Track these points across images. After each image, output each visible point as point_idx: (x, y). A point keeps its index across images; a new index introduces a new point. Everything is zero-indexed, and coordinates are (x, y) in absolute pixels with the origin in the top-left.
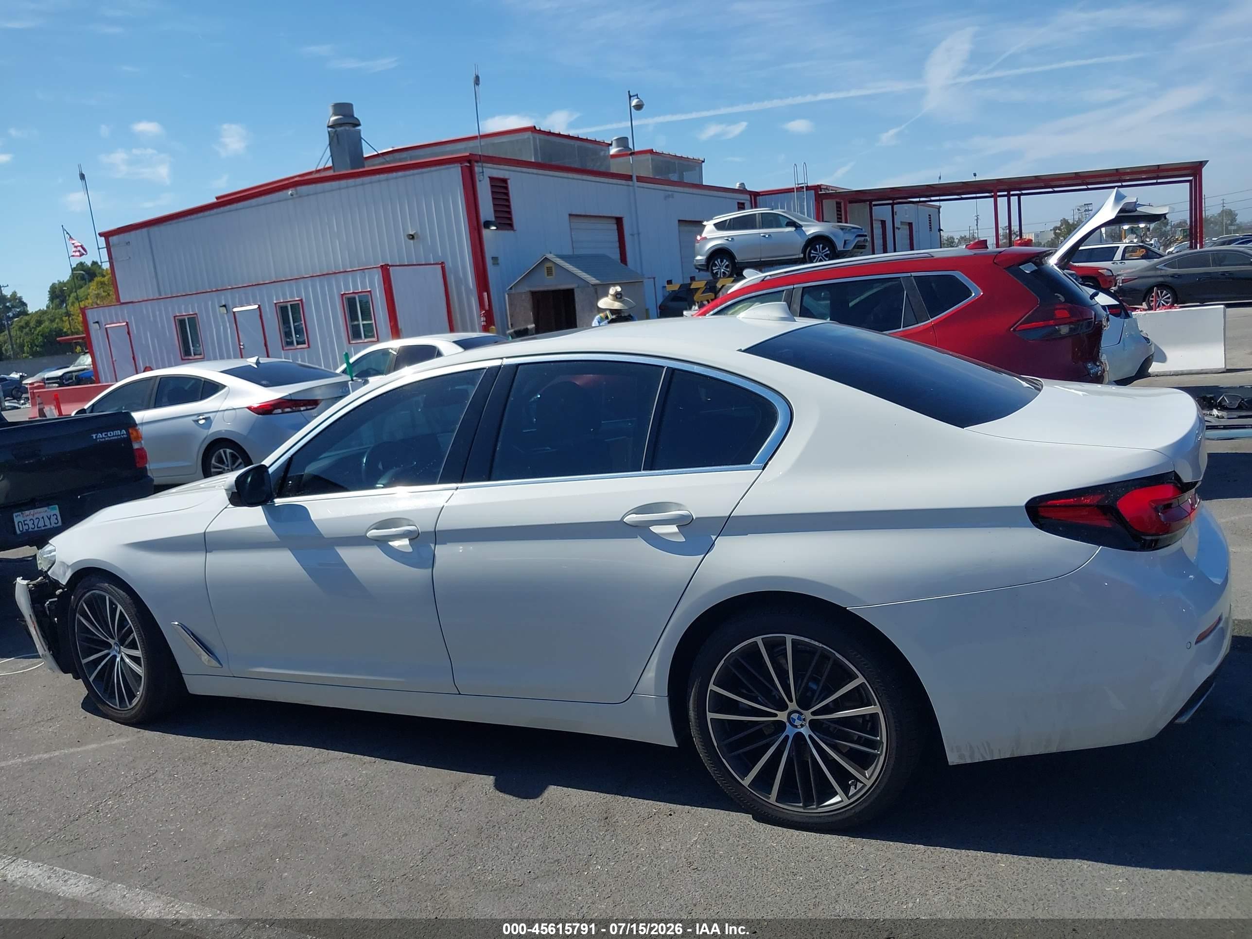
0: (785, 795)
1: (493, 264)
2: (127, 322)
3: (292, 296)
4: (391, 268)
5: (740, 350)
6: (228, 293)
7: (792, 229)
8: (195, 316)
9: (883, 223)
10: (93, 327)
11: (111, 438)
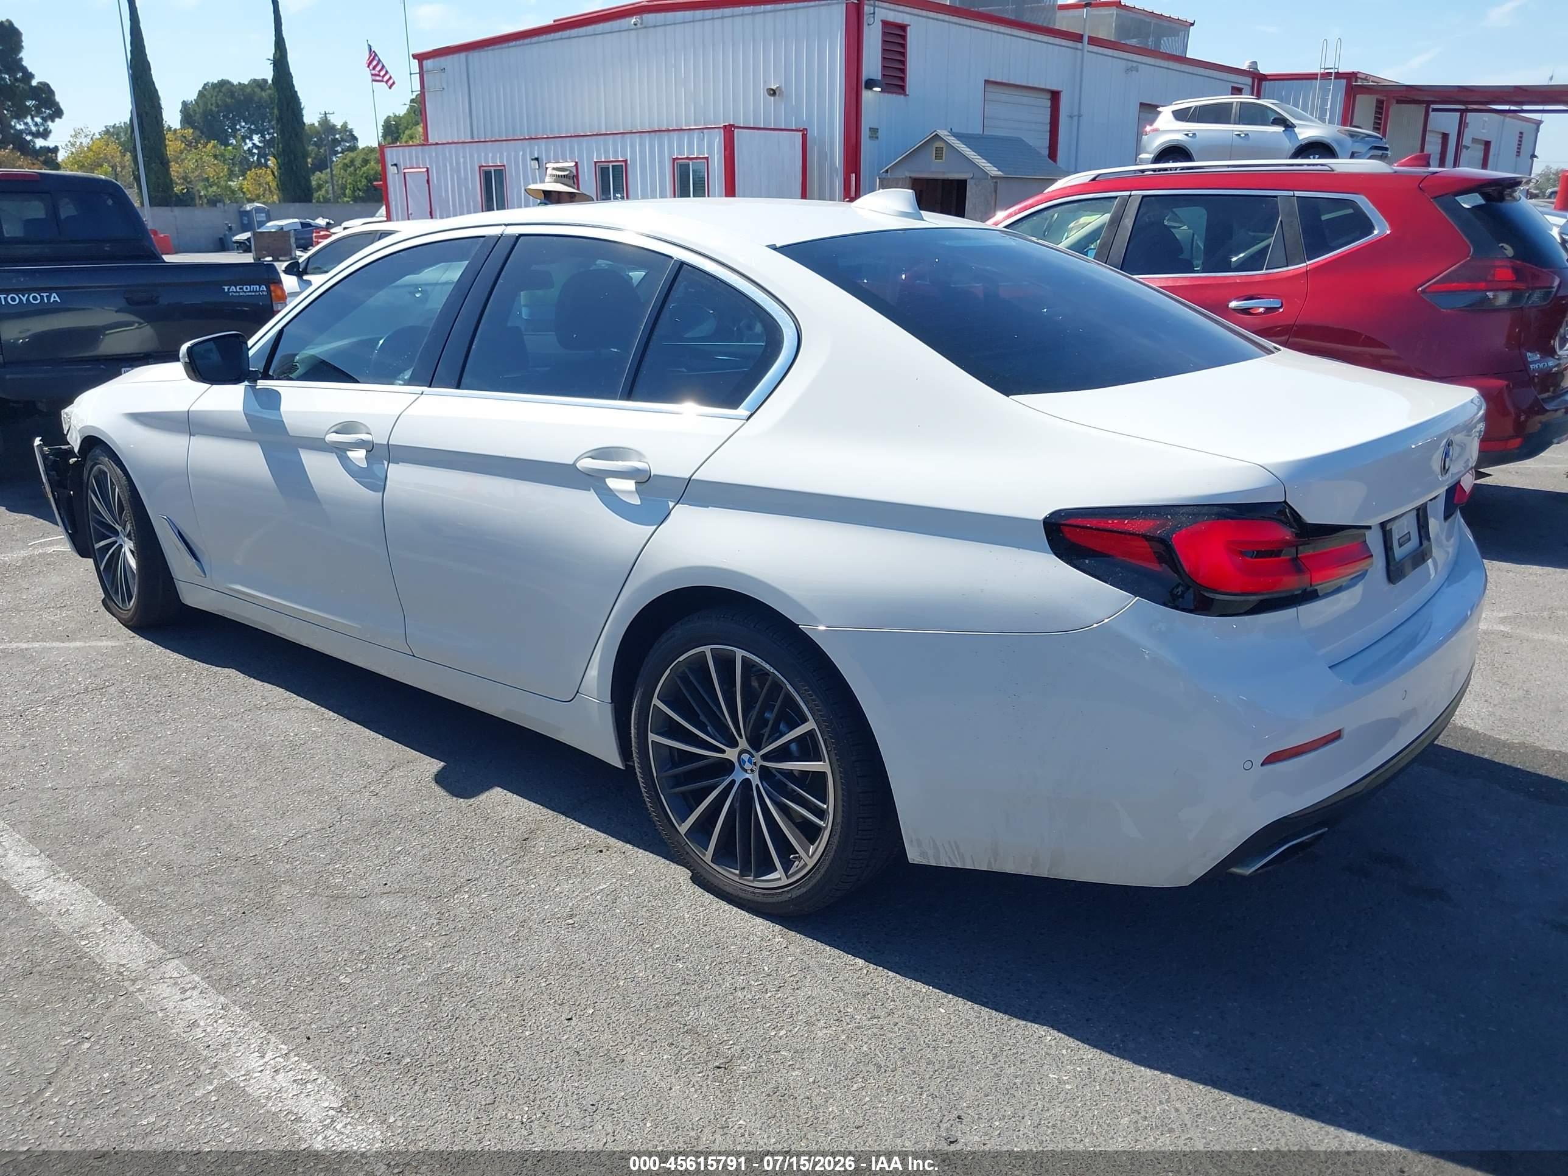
0: (724, 854)
1: (870, 137)
2: (427, 168)
3: (615, 152)
4: (736, 130)
5: (774, 248)
6: (543, 143)
7: (1281, 129)
8: (503, 168)
9: (1445, 137)
10: (391, 170)
11: (247, 294)
